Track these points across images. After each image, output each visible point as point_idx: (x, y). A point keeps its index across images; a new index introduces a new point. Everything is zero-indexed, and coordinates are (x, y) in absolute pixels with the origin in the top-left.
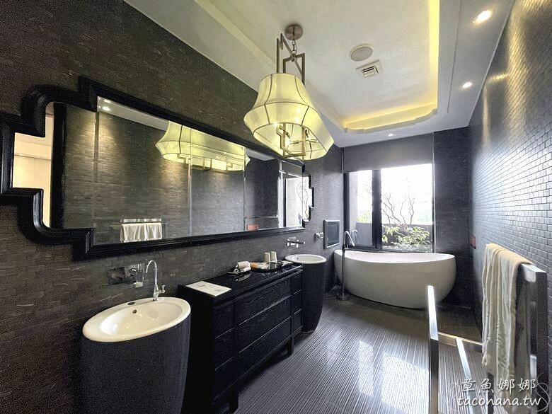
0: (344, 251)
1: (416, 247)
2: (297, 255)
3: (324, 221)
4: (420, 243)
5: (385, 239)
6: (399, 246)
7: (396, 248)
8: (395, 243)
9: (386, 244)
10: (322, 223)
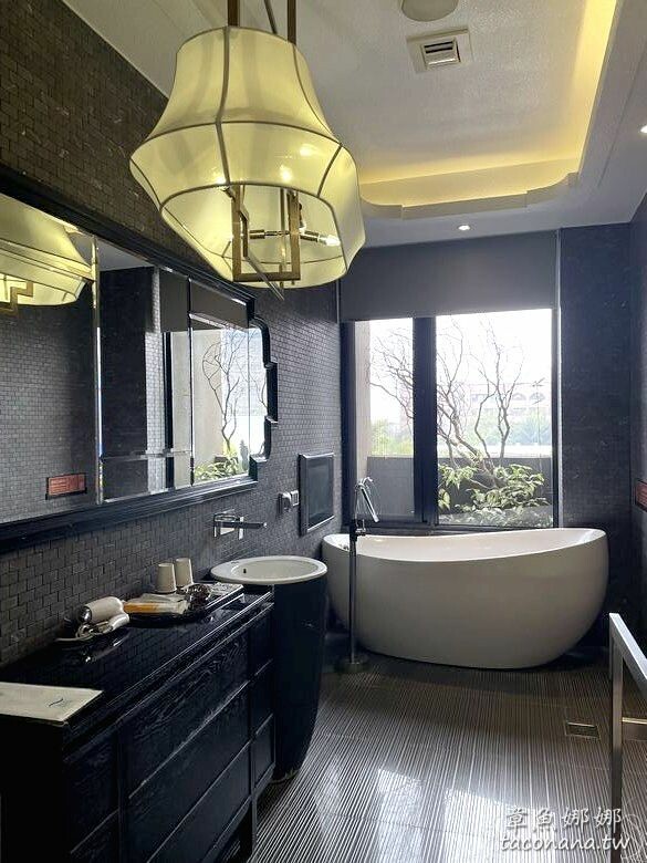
0: (353, 539)
1: (514, 514)
2: (243, 562)
3: (300, 457)
4: (524, 506)
5: (445, 501)
6: (476, 516)
7: (470, 520)
8: (467, 508)
9: (446, 511)
10: (294, 464)
